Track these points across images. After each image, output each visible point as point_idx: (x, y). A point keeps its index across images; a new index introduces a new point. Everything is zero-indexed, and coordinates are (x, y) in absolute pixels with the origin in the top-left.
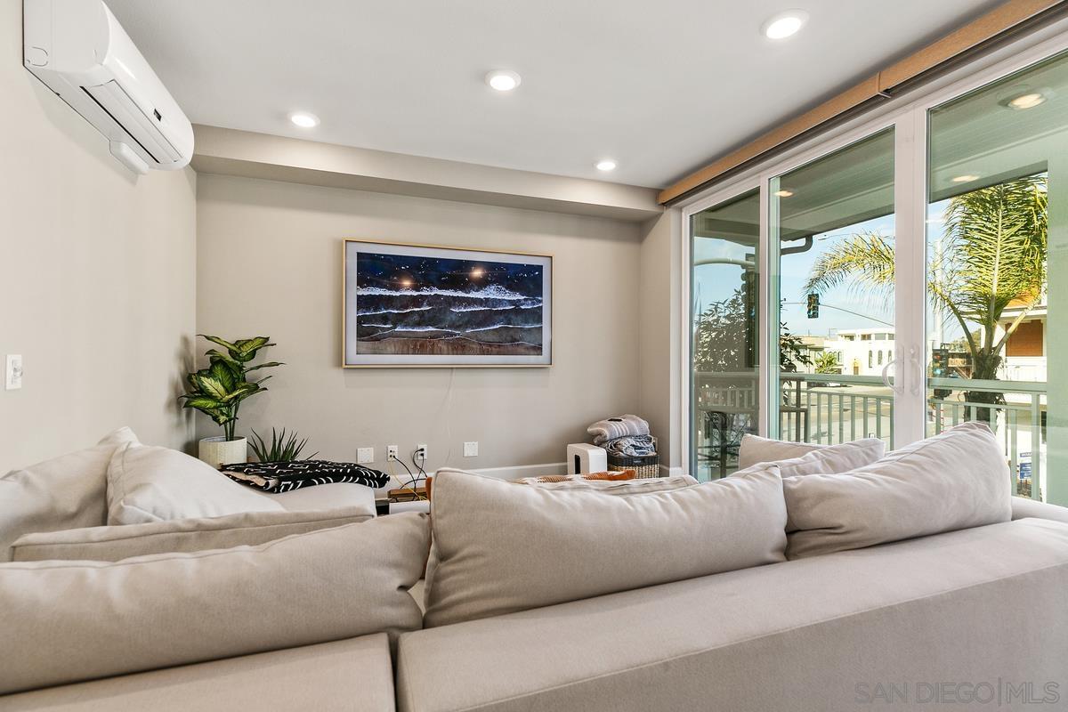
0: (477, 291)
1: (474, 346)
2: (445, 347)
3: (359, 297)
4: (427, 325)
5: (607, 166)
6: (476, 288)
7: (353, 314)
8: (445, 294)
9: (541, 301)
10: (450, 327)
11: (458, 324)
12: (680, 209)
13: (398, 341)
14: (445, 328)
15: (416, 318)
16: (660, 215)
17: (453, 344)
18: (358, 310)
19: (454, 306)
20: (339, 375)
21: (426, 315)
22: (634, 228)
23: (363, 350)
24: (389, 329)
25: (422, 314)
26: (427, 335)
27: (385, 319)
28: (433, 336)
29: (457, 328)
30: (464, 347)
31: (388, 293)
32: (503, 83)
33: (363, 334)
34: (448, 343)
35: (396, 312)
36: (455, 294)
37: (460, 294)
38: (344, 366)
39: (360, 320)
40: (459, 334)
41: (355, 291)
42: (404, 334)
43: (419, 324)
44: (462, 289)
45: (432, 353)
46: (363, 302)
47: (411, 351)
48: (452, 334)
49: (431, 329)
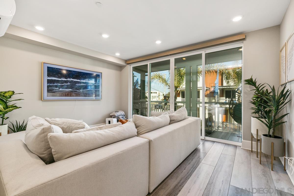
0: (83, 80)
1: (82, 95)
2: (74, 95)
3: (48, 80)
4: (69, 89)
5: (118, 54)
6: (83, 79)
7: (46, 85)
8: (74, 80)
9: (99, 84)
10: (76, 89)
11: (78, 88)
12: (130, 65)
13: (60, 93)
14: (74, 89)
15: (66, 86)
16: (126, 66)
17: (76, 94)
18: (47, 83)
19: (77, 84)
20: (41, 103)
21: (69, 86)
22: (120, 68)
23: (49, 95)
24: (58, 89)
25: (68, 85)
26: (69, 91)
27: (56, 86)
28: (71, 92)
29: (78, 89)
30: (79, 95)
31: (57, 79)
32: (105, 36)
33: (49, 91)
34: (75, 94)
35: (60, 85)
36: (77, 81)
37: (79, 81)
38: (43, 100)
39: (48, 87)
40: (78, 91)
41: (46, 78)
42: (62, 91)
43: (67, 88)
44: (79, 79)
45: (71, 96)
46: (49, 81)
47: (64, 96)
48: (76, 91)
49: (70, 90)
